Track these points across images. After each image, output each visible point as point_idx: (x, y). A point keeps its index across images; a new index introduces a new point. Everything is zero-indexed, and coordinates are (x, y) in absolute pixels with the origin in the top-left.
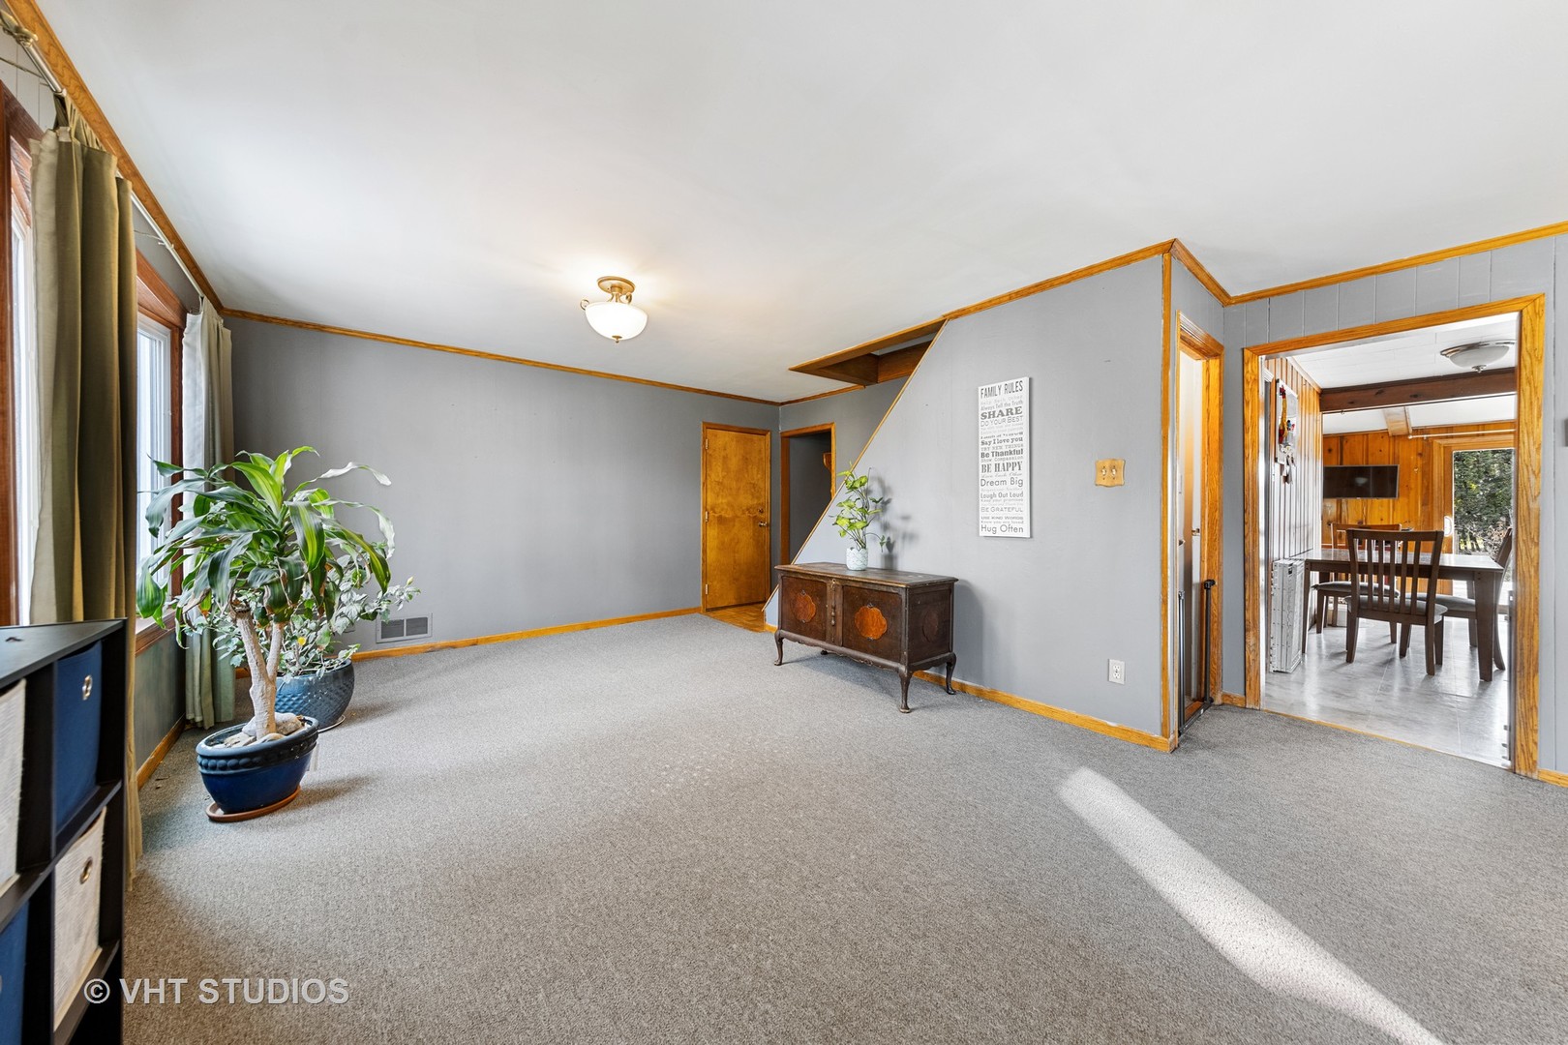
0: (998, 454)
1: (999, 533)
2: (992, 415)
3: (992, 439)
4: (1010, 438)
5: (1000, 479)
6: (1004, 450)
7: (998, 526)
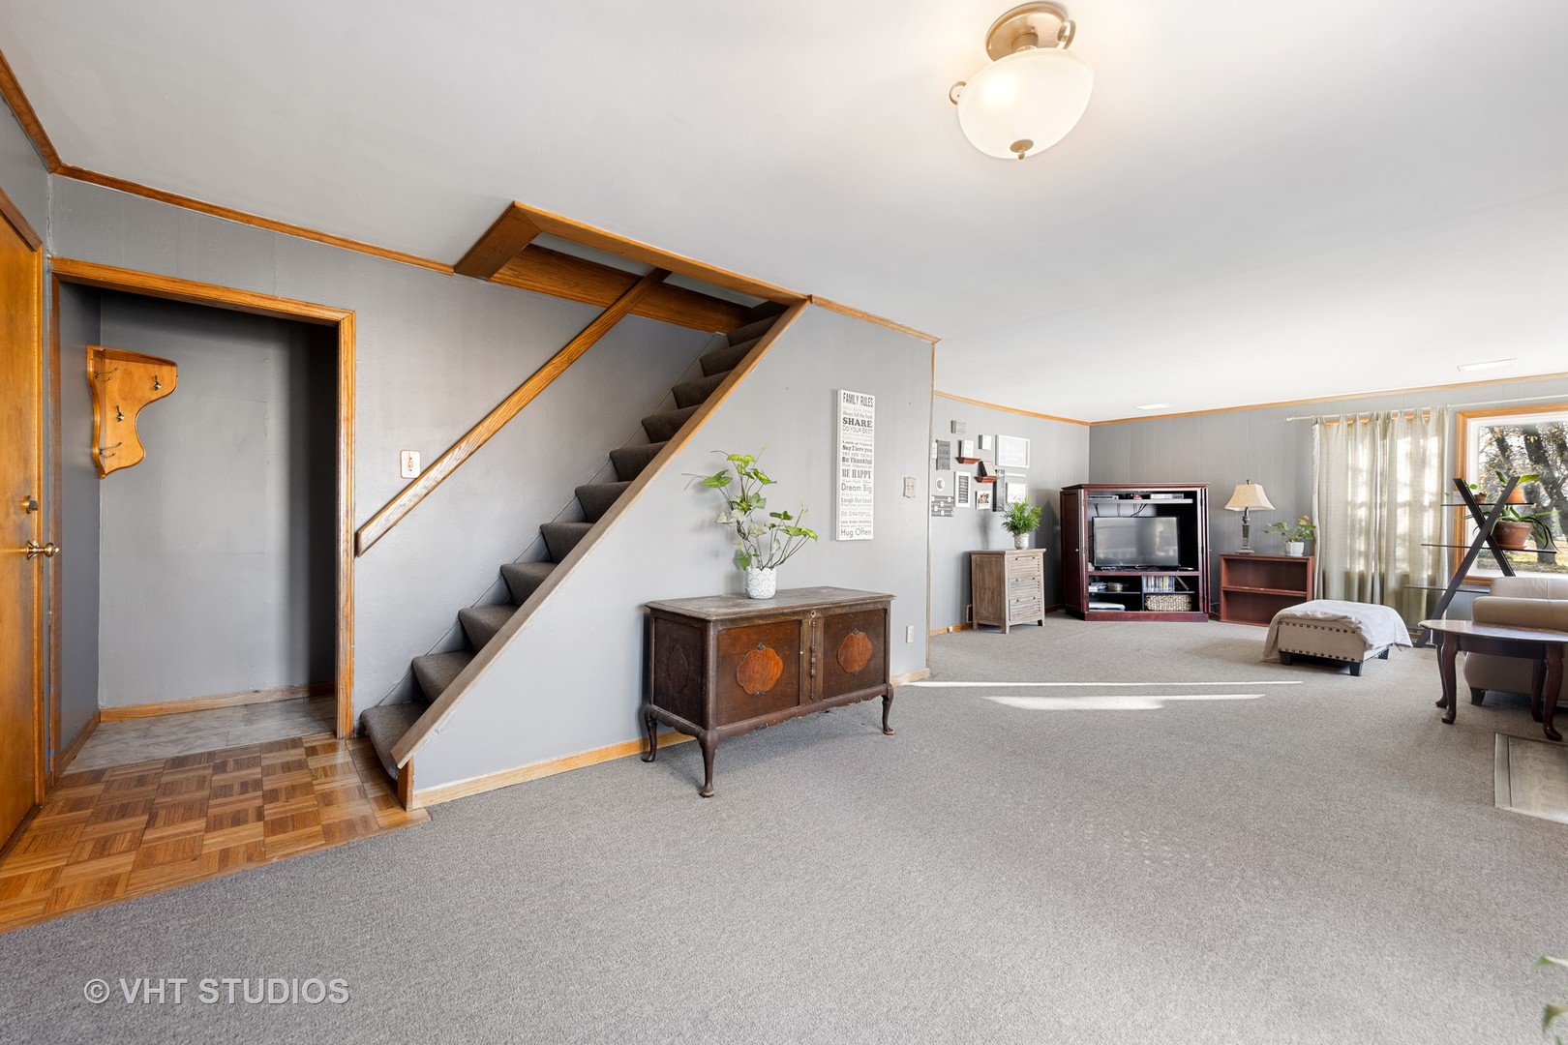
0: (855, 461)
1: (855, 537)
2: (851, 422)
3: (851, 445)
4: (864, 447)
5: (856, 485)
6: (860, 458)
7: (854, 529)
